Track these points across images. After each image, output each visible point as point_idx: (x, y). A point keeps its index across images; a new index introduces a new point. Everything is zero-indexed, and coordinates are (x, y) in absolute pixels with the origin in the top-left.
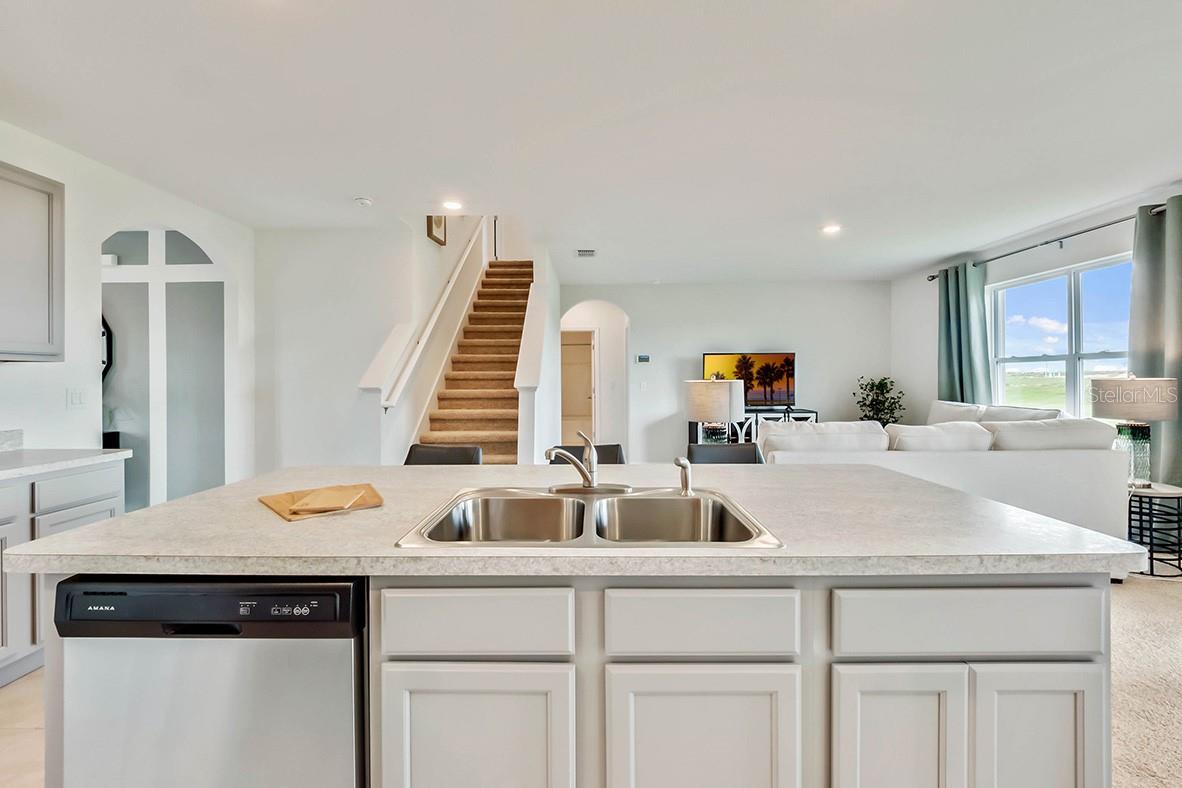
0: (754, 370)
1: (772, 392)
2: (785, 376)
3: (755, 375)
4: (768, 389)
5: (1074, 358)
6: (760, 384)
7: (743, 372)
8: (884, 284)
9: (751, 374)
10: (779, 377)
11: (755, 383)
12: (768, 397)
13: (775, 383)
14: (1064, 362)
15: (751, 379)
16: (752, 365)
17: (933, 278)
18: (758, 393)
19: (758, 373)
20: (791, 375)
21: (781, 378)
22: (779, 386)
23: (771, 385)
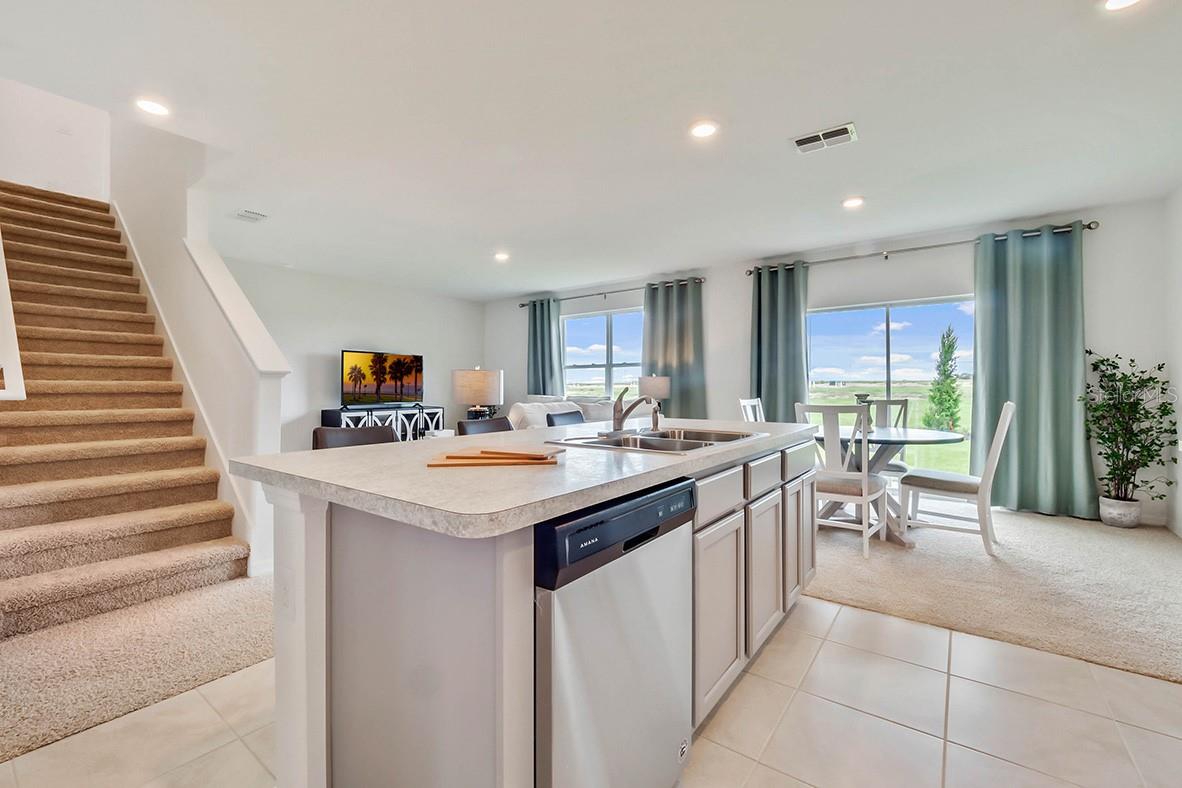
0: (387, 365)
1: (402, 386)
2: (414, 372)
3: (388, 370)
4: (399, 383)
5: (609, 366)
6: (392, 378)
7: (378, 366)
8: (481, 306)
9: (385, 368)
10: (408, 372)
11: (387, 377)
12: (399, 391)
13: (405, 378)
14: (604, 369)
15: (384, 373)
16: (385, 360)
17: (523, 305)
18: (390, 387)
19: (391, 367)
20: (420, 370)
21: (410, 373)
22: (408, 380)
23: (401, 380)
